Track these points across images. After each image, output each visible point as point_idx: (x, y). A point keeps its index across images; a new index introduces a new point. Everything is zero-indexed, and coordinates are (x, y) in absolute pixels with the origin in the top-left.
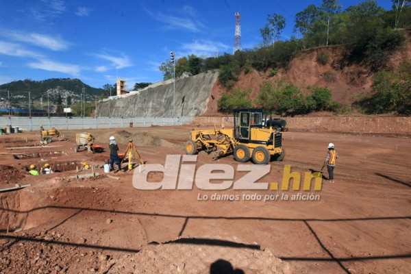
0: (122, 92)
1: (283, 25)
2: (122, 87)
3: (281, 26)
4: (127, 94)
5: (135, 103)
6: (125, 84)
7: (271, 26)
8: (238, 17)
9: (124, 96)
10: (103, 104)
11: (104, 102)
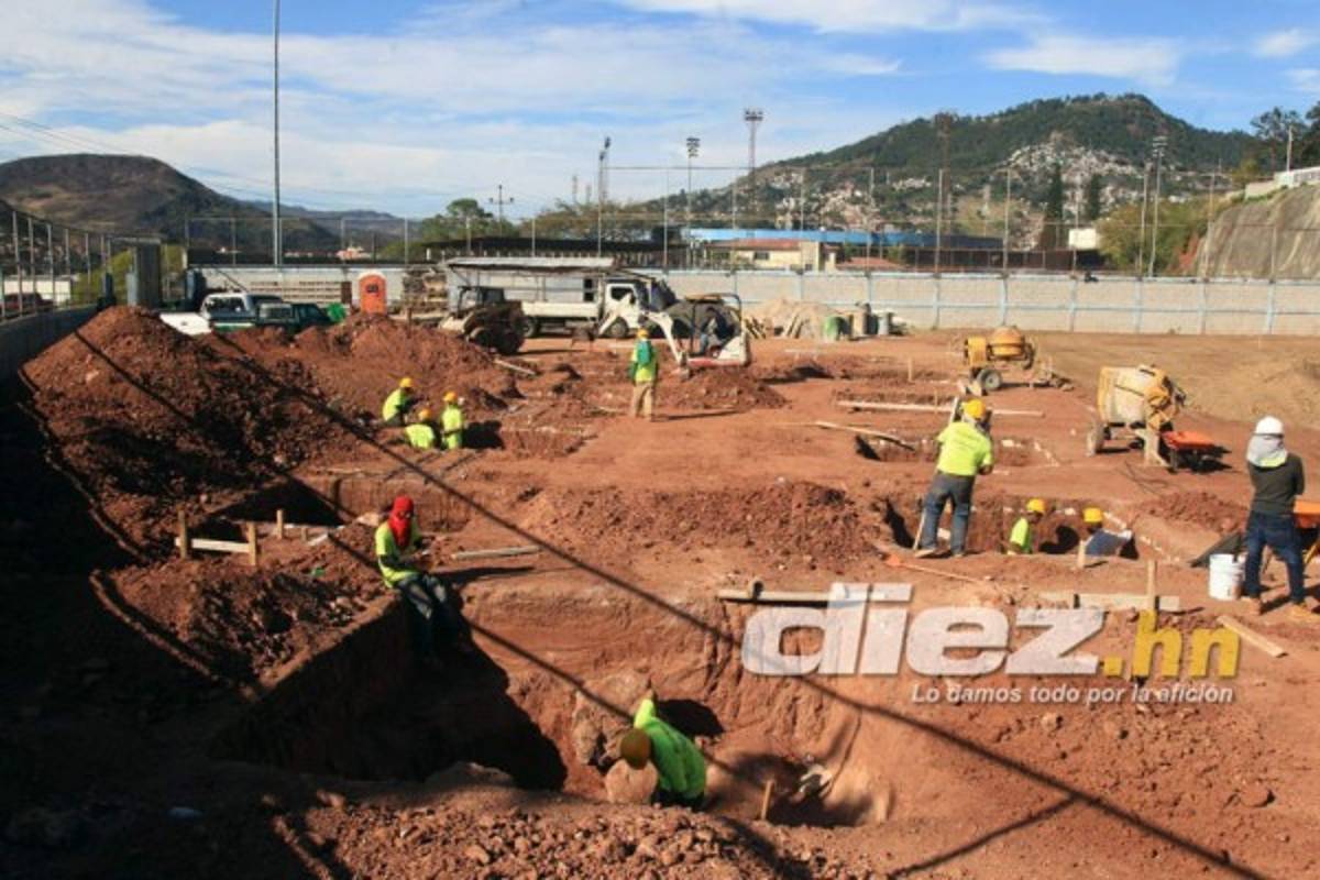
10: (1247, 207)
11: (1252, 199)
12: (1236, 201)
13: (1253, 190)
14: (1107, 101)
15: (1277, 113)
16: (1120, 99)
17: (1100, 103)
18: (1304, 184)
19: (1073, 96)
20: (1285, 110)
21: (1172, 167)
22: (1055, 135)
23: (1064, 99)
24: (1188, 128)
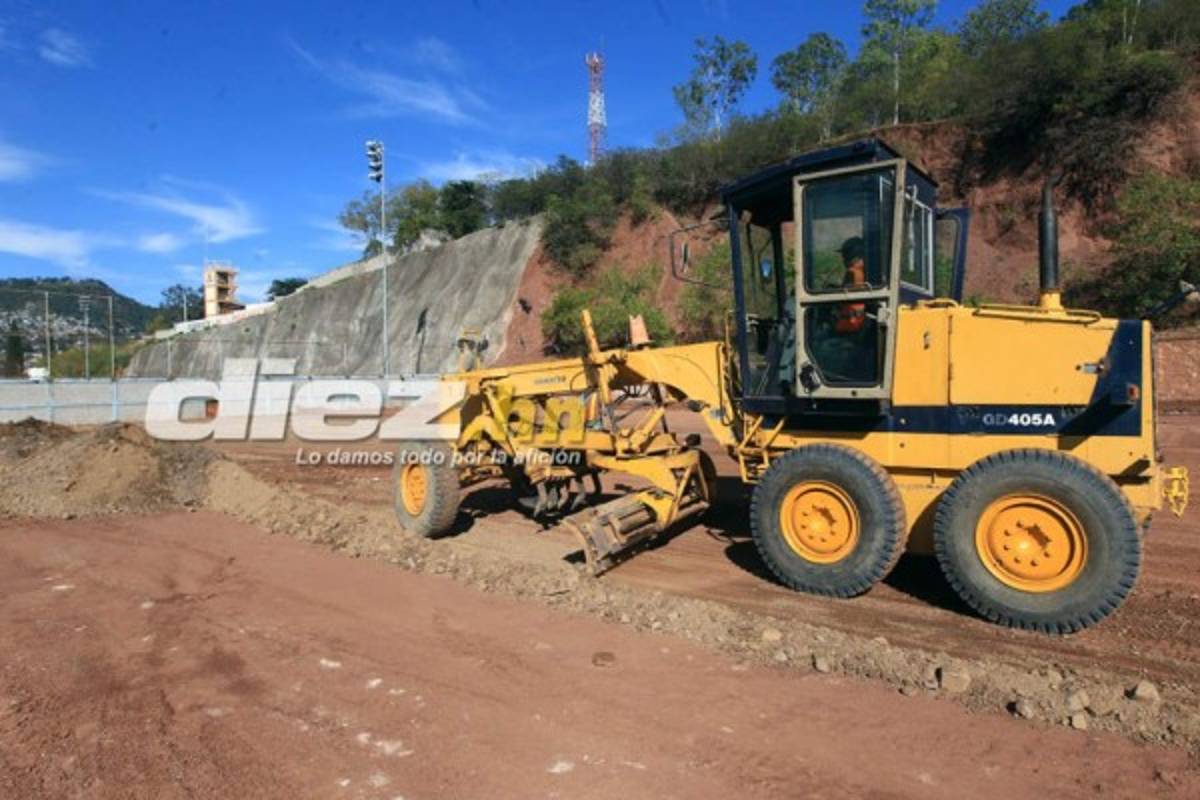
0: (225, 307)
1: (749, 75)
2: (222, 291)
3: (740, 76)
4: (238, 314)
5: (261, 340)
6: (233, 282)
7: (709, 78)
8: (595, 69)
9: (228, 319)
10: (156, 347)
11: (160, 341)
12: (151, 342)
13: (160, 335)
14: (71, 282)
15: (179, 287)
16: (82, 282)
17: (67, 283)
18: (193, 331)
19: (44, 277)
20: (185, 285)
21: (128, 330)
22: (29, 304)
23: (35, 279)
24: (137, 305)
